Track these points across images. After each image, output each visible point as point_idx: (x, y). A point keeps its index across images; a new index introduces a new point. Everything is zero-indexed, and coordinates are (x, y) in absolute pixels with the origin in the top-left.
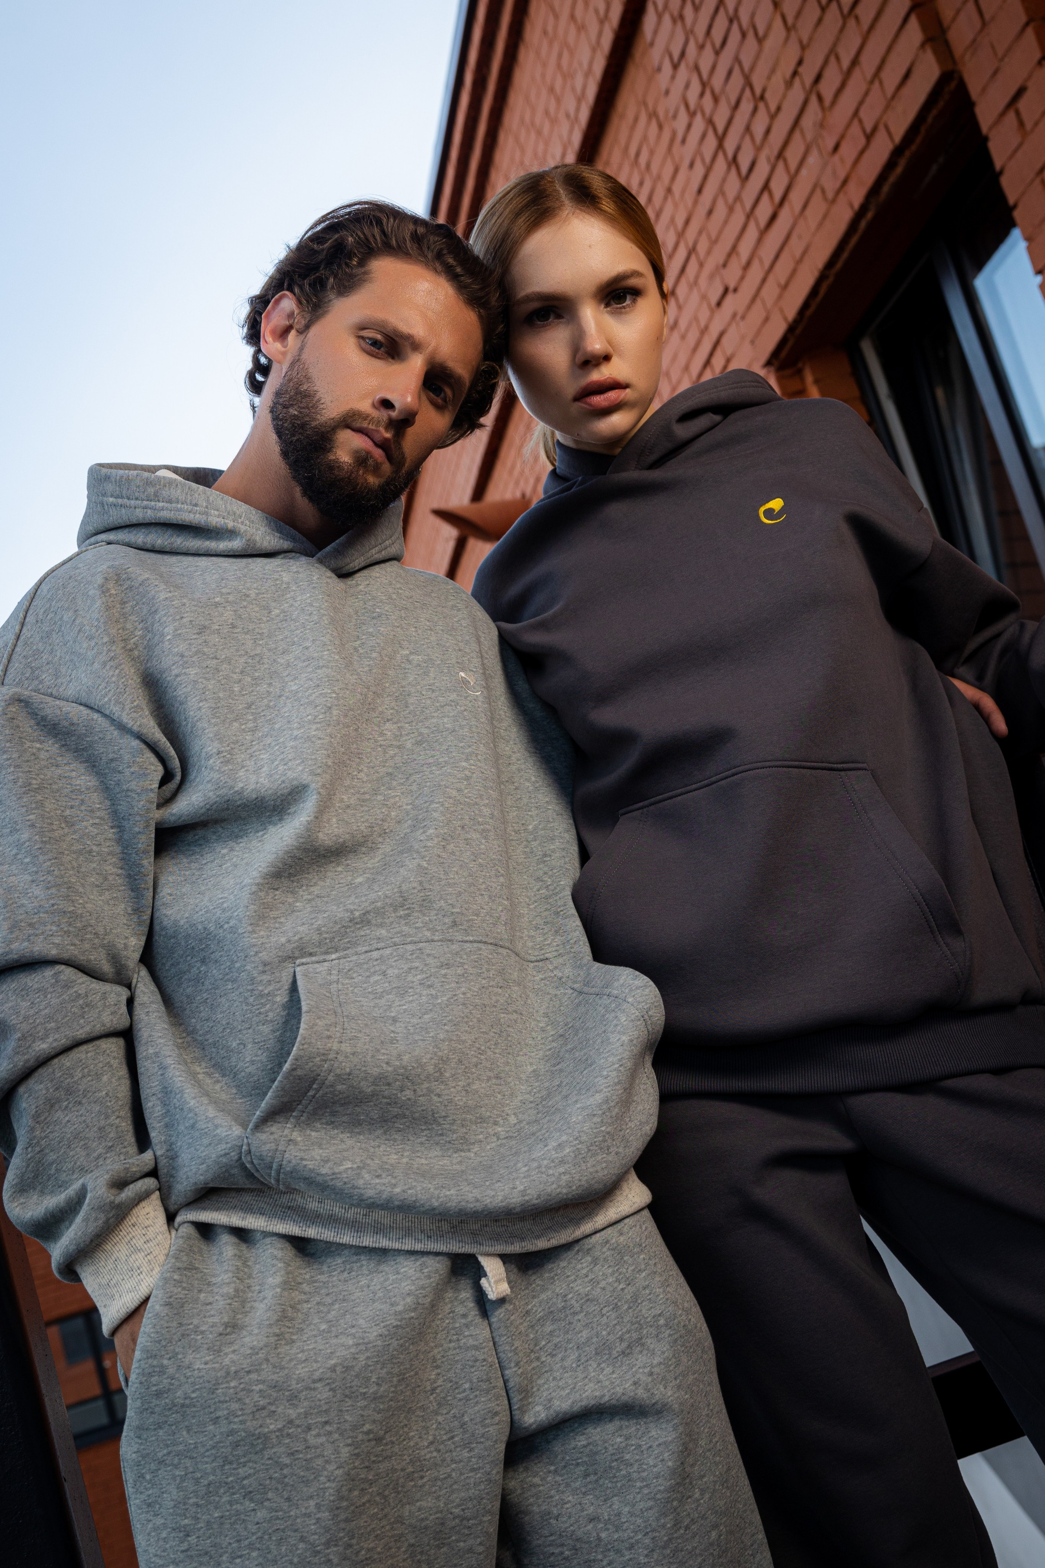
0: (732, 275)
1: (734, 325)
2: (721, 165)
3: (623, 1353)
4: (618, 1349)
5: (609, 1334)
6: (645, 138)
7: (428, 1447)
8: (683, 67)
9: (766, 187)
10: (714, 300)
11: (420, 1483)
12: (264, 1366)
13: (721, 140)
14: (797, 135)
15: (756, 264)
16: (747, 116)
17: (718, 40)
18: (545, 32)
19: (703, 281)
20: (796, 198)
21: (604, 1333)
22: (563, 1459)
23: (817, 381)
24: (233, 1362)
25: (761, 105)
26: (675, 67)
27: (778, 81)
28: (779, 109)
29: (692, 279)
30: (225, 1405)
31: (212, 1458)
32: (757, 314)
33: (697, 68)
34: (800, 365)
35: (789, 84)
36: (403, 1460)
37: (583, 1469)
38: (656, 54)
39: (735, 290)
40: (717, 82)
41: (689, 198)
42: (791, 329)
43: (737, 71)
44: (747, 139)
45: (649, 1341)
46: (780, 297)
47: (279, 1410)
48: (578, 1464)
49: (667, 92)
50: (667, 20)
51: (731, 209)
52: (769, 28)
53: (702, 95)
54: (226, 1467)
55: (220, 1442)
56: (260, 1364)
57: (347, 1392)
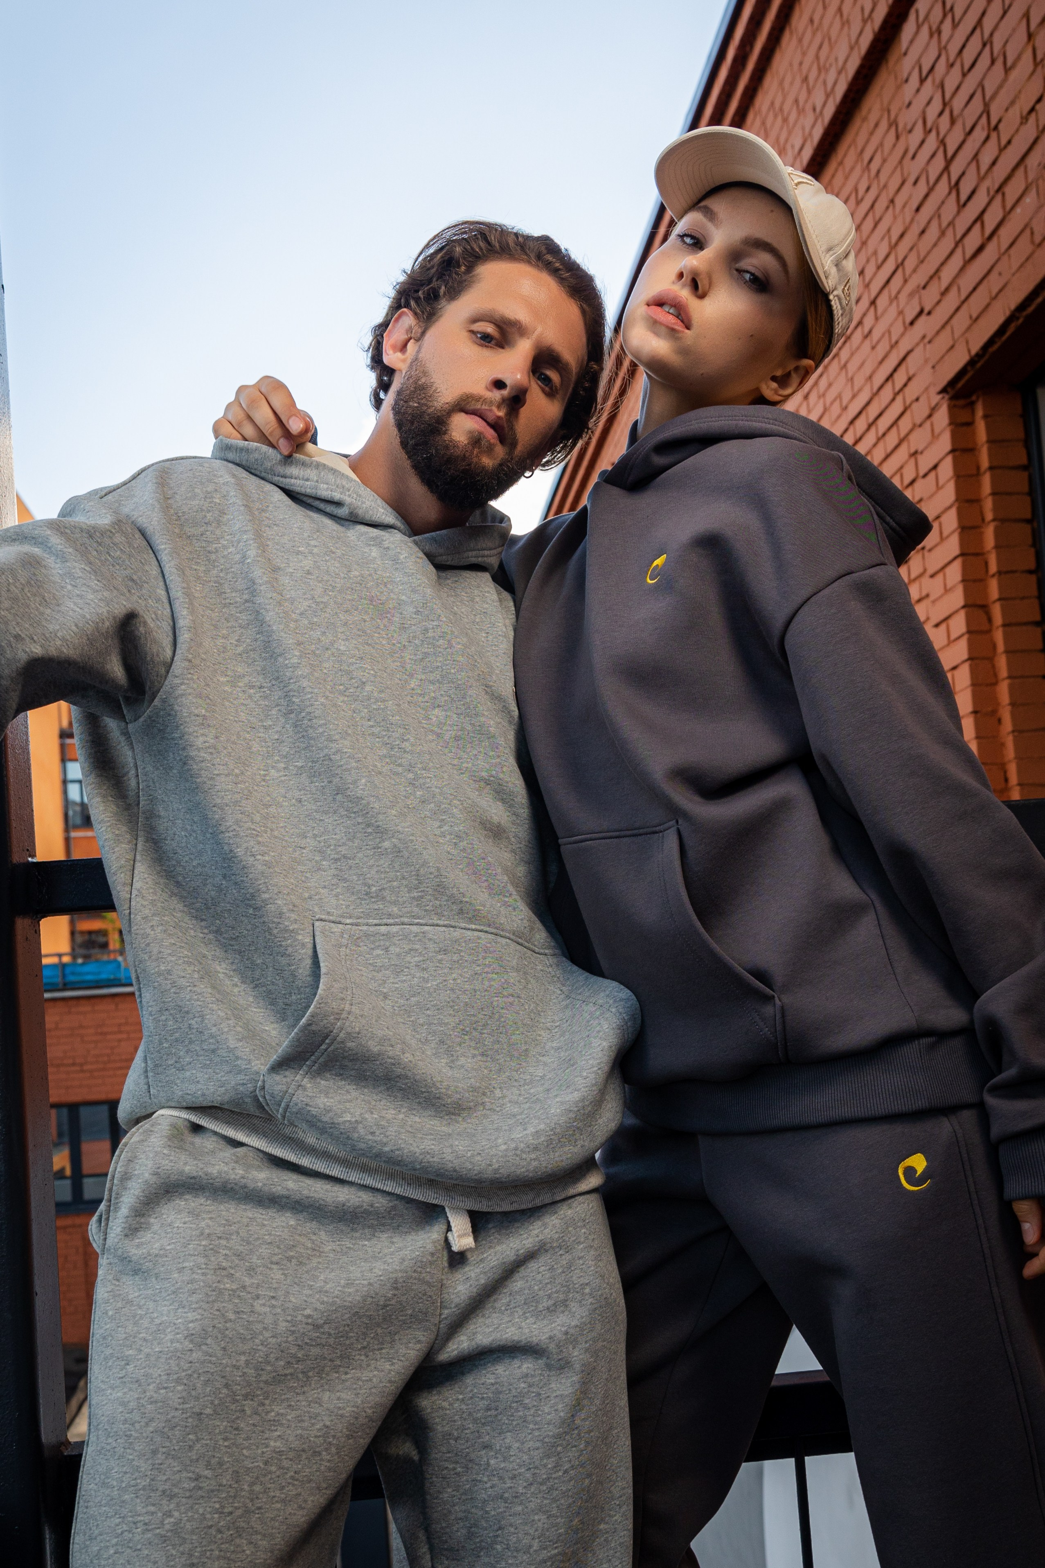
0: (930, 296)
1: (921, 345)
2: (943, 187)
3: (548, 1309)
4: (544, 1304)
5: (540, 1290)
6: (881, 144)
7: (359, 1350)
8: (929, 82)
9: (980, 218)
10: (909, 319)
11: (343, 1377)
12: (234, 1237)
13: (949, 162)
14: (1020, 172)
15: (954, 291)
16: (978, 144)
17: (968, 61)
18: (811, 21)
19: (903, 297)
20: (1006, 235)
21: (536, 1288)
22: (472, 1391)
23: (985, 417)
24: (208, 1226)
25: (994, 135)
26: (922, 81)
27: (1015, 114)
28: (1009, 142)
29: (893, 294)
30: (193, 1258)
31: (171, 1302)
32: (944, 340)
33: (942, 86)
34: (974, 398)
35: (1024, 119)
36: (334, 1353)
37: (486, 1403)
38: (908, 63)
39: (929, 313)
40: (958, 103)
41: (909, 212)
42: (972, 362)
43: (978, 96)
44: (974, 165)
45: (573, 1304)
46: (969, 328)
47: (237, 1275)
48: (483, 1398)
49: (909, 104)
50: (925, 31)
51: (943, 233)
52: (1018, 58)
53: (941, 114)
54: (180, 1310)
55: (180, 1288)
56: (231, 1234)
57: (296, 1280)
